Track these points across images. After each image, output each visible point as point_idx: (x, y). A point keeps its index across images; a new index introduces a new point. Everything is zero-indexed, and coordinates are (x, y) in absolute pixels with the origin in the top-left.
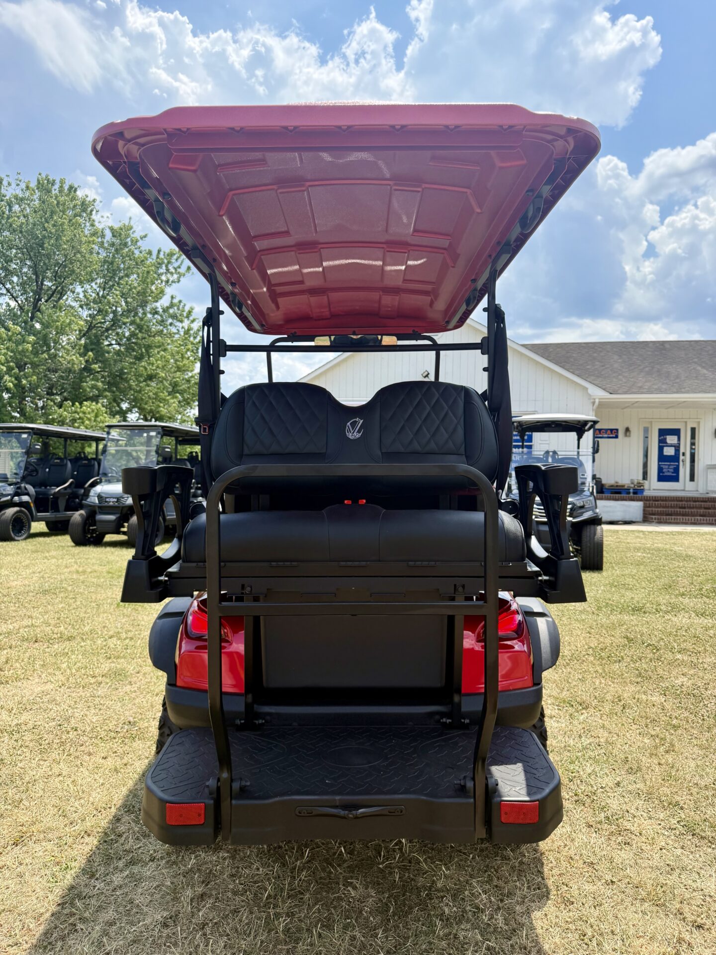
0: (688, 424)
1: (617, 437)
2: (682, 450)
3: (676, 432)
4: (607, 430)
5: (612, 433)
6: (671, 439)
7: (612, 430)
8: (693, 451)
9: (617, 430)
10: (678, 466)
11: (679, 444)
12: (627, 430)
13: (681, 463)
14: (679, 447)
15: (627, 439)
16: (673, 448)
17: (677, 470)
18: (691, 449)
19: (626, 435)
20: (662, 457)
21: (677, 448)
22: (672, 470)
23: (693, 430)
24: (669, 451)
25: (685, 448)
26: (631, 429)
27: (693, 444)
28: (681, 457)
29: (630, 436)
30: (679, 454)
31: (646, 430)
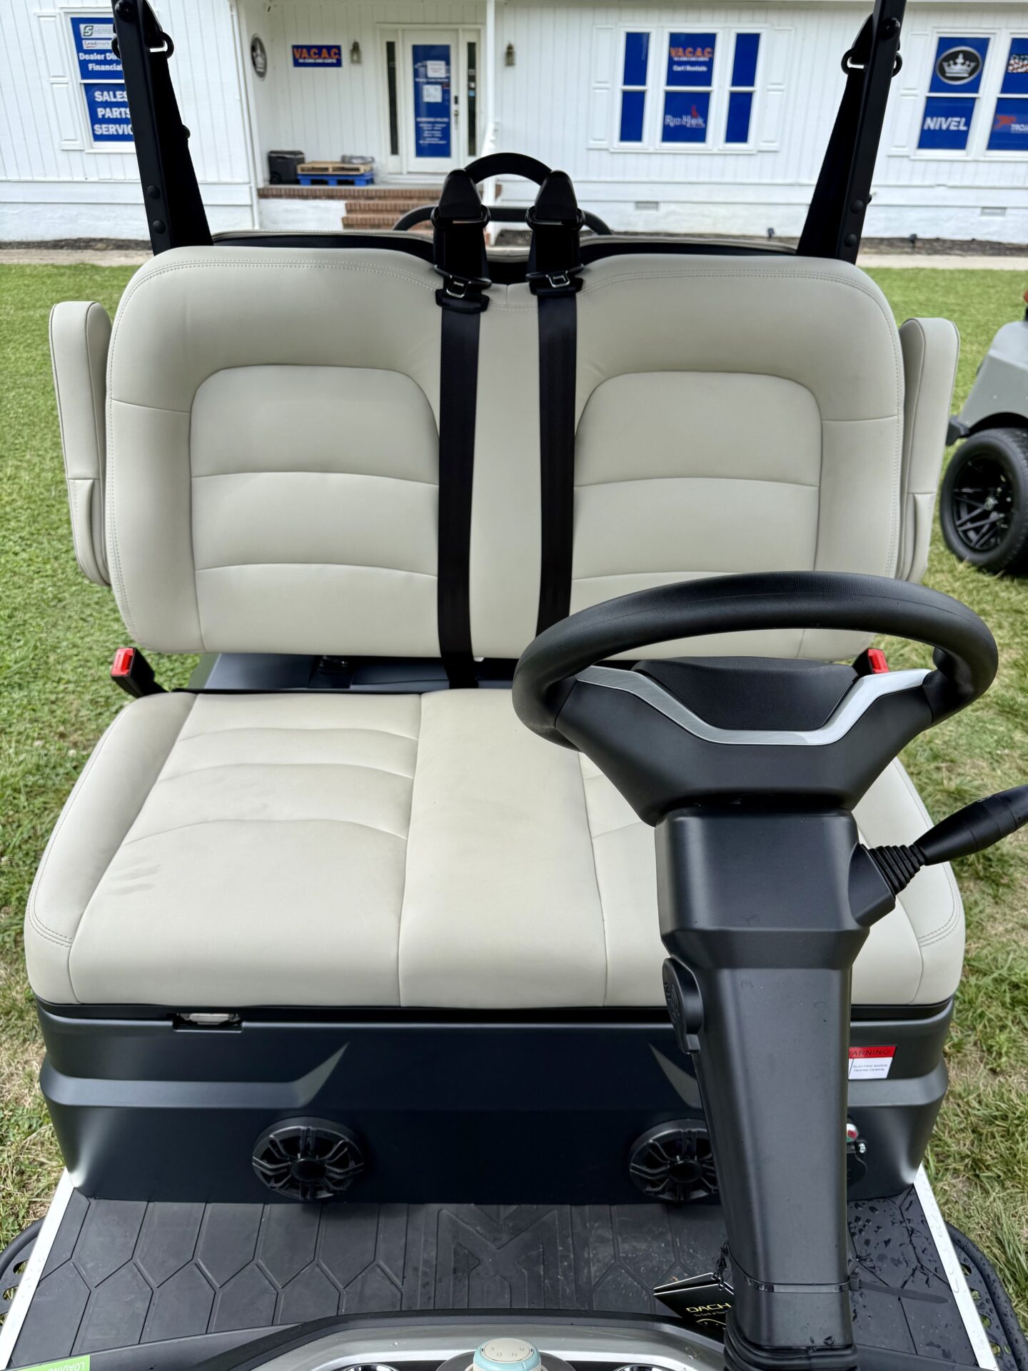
0: (461, 33)
1: (338, 64)
2: (453, 93)
3: (442, 53)
4: (320, 48)
5: (330, 56)
6: (435, 69)
7: (329, 48)
8: (472, 94)
9: (338, 48)
10: (448, 124)
11: (448, 78)
12: (356, 48)
13: (453, 118)
14: (448, 84)
15: (356, 68)
16: (439, 87)
17: (446, 133)
18: (470, 89)
19: (353, 61)
20: (421, 108)
21: (445, 86)
22: (438, 134)
23: (472, 48)
24: (432, 94)
25: (459, 89)
26: (362, 48)
27: (472, 79)
28: (453, 107)
29: (359, 62)
30: (449, 101)
31: (391, 48)
